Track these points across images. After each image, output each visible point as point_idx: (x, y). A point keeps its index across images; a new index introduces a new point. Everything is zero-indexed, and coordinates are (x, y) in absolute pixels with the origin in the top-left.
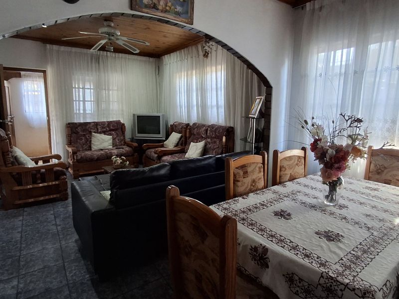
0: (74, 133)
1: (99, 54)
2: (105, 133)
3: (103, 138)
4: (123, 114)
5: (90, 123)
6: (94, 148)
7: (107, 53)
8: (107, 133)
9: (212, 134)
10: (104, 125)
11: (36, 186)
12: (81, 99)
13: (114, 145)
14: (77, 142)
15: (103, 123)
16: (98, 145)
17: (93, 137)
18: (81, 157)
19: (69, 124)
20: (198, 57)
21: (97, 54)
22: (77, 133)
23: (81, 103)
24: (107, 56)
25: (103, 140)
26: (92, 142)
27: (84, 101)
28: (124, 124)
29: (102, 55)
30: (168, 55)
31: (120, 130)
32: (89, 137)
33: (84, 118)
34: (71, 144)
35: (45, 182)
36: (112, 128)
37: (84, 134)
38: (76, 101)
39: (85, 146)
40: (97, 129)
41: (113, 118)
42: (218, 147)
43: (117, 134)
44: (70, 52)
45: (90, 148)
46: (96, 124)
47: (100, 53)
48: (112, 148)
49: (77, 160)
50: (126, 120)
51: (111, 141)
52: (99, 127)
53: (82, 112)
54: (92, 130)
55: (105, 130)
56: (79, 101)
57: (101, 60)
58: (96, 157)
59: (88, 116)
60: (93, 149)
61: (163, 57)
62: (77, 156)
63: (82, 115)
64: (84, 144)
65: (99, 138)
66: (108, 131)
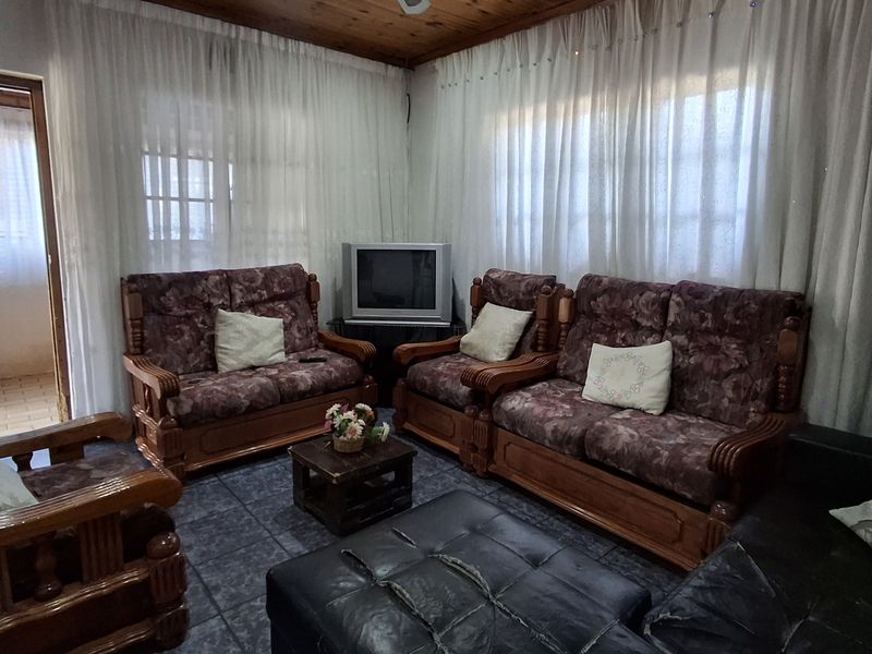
0: (154, 310)
1: (233, 35)
2: (253, 307)
3: (254, 326)
4: (308, 244)
5: (204, 275)
6: (227, 362)
7: (260, 36)
8: (263, 309)
9: (695, 317)
10: (252, 281)
11: (34, 612)
12: (174, 193)
13: (290, 347)
14: (166, 343)
15: (249, 274)
16: (239, 352)
17: (220, 326)
18: (195, 406)
19: (133, 279)
20: (610, 48)
21: (229, 37)
22: (163, 311)
23: (175, 205)
24: (260, 44)
25: (255, 332)
26: (220, 343)
27: (183, 199)
28: (312, 278)
29: (244, 42)
30: (463, 53)
31: (301, 298)
32: (203, 322)
33: (186, 255)
34: (142, 353)
35: (84, 583)
36: (276, 290)
37: (188, 317)
38: (155, 198)
39: (192, 355)
40: (232, 296)
41: (276, 257)
42: (742, 369)
43: (293, 309)
44: (134, 17)
45: (212, 365)
46: (228, 278)
47: (237, 33)
48: (285, 360)
49: (178, 418)
50: (321, 263)
51: (280, 337)
52: (236, 288)
53: (175, 236)
54: (216, 302)
55: (255, 297)
56: (167, 199)
57: (240, 59)
58: (247, 402)
59: (195, 250)
60: (223, 368)
61: (439, 61)
62: (177, 403)
63: (176, 247)
64: (189, 351)
65: (240, 327)
66: (266, 301)
